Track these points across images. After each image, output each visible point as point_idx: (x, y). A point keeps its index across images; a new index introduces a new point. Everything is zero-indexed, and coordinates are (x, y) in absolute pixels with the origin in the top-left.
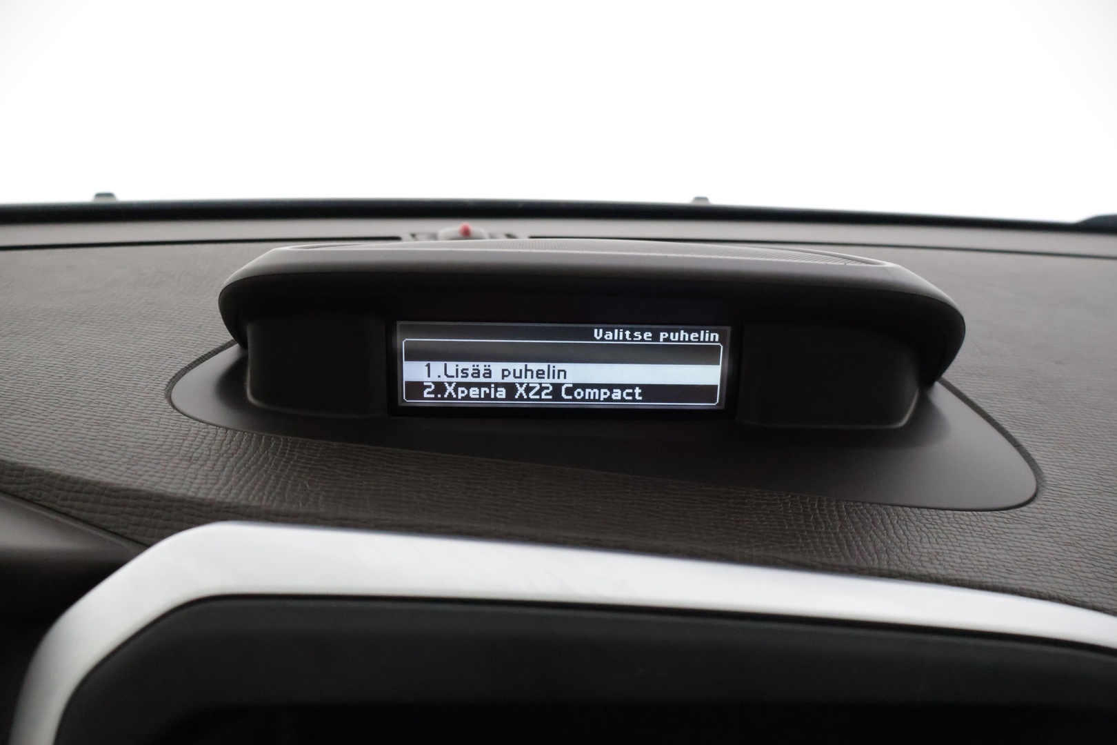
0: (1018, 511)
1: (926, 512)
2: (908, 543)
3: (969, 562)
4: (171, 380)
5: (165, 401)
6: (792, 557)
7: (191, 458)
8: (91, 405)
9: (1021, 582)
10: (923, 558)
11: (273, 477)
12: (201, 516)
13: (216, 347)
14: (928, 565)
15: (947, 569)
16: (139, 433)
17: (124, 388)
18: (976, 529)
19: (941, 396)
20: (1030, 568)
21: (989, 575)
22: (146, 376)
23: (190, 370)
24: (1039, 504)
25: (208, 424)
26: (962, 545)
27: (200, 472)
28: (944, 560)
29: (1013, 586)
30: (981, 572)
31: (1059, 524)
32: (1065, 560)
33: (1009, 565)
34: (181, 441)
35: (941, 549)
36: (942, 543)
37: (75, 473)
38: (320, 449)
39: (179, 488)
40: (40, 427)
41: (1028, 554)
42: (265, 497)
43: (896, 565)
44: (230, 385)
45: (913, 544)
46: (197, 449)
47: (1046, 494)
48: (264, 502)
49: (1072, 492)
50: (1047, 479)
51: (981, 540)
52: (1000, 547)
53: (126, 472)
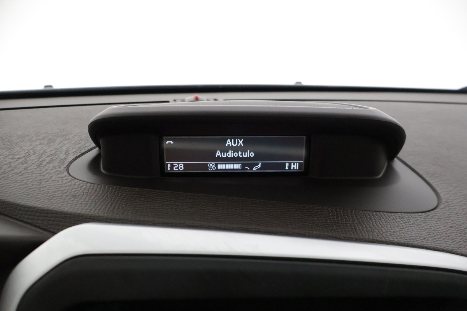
0: (429, 213)
1: (389, 214)
2: (381, 228)
3: (408, 235)
4: (69, 163)
5: (66, 172)
6: (330, 234)
7: (75, 196)
8: (34, 174)
9: (430, 244)
10: (387, 234)
11: (110, 204)
12: (78, 221)
13: (89, 149)
14: (390, 237)
15: (398, 238)
16: (54, 186)
17: (49, 167)
18: (411, 221)
19: (397, 164)
20: (434, 237)
21: (416, 241)
22: (58, 162)
23: (77, 159)
24: (439, 210)
25: (83, 181)
26: (404, 228)
27: (79, 202)
28: (397, 235)
29: (427, 245)
30: (412, 239)
31: (447, 218)
32: (449, 234)
33: (425, 236)
34: (71, 189)
35: (396, 230)
36: (396, 227)
37: (26, 203)
38: (130, 191)
39: (70, 209)
40: (12, 184)
41: (433, 231)
42: (106, 212)
43: (376, 237)
44: (94, 165)
45: (383, 228)
46: (78, 192)
47: (442, 205)
48: (105, 214)
49: (453, 204)
50: (442, 199)
51: (413, 226)
52: (421, 228)
53: (47, 202)
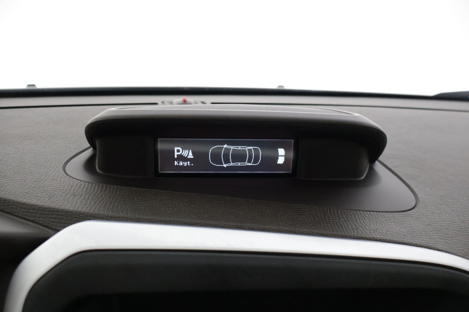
0: (408, 212)
1: (372, 213)
2: (365, 226)
3: (389, 233)
4: (65, 163)
5: (63, 172)
6: (318, 232)
7: (75, 195)
8: (32, 173)
9: (409, 240)
10: (371, 231)
11: (109, 202)
12: (79, 218)
13: (83, 149)
14: (373, 234)
15: (380, 235)
16: (53, 185)
17: (46, 166)
18: (392, 219)
19: (378, 167)
20: (413, 234)
21: (397, 238)
22: (54, 161)
23: (72, 159)
24: (417, 209)
25: (81, 181)
26: (386, 226)
27: (79, 201)
28: (379, 232)
29: (406, 242)
30: (393, 236)
31: (425, 217)
32: (427, 231)
33: (405, 233)
34: (70, 188)
35: (378, 228)
36: (378, 225)
37: (27, 201)
38: (128, 190)
39: (70, 207)
40: (12, 183)
41: (412, 229)
42: (106, 211)
43: (360, 234)
44: (89, 165)
45: (367, 226)
46: (77, 191)
47: (419, 205)
48: (105, 212)
49: (430, 204)
50: (420, 199)
51: (394, 224)
52: (401, 226)
53: (48, 201)
